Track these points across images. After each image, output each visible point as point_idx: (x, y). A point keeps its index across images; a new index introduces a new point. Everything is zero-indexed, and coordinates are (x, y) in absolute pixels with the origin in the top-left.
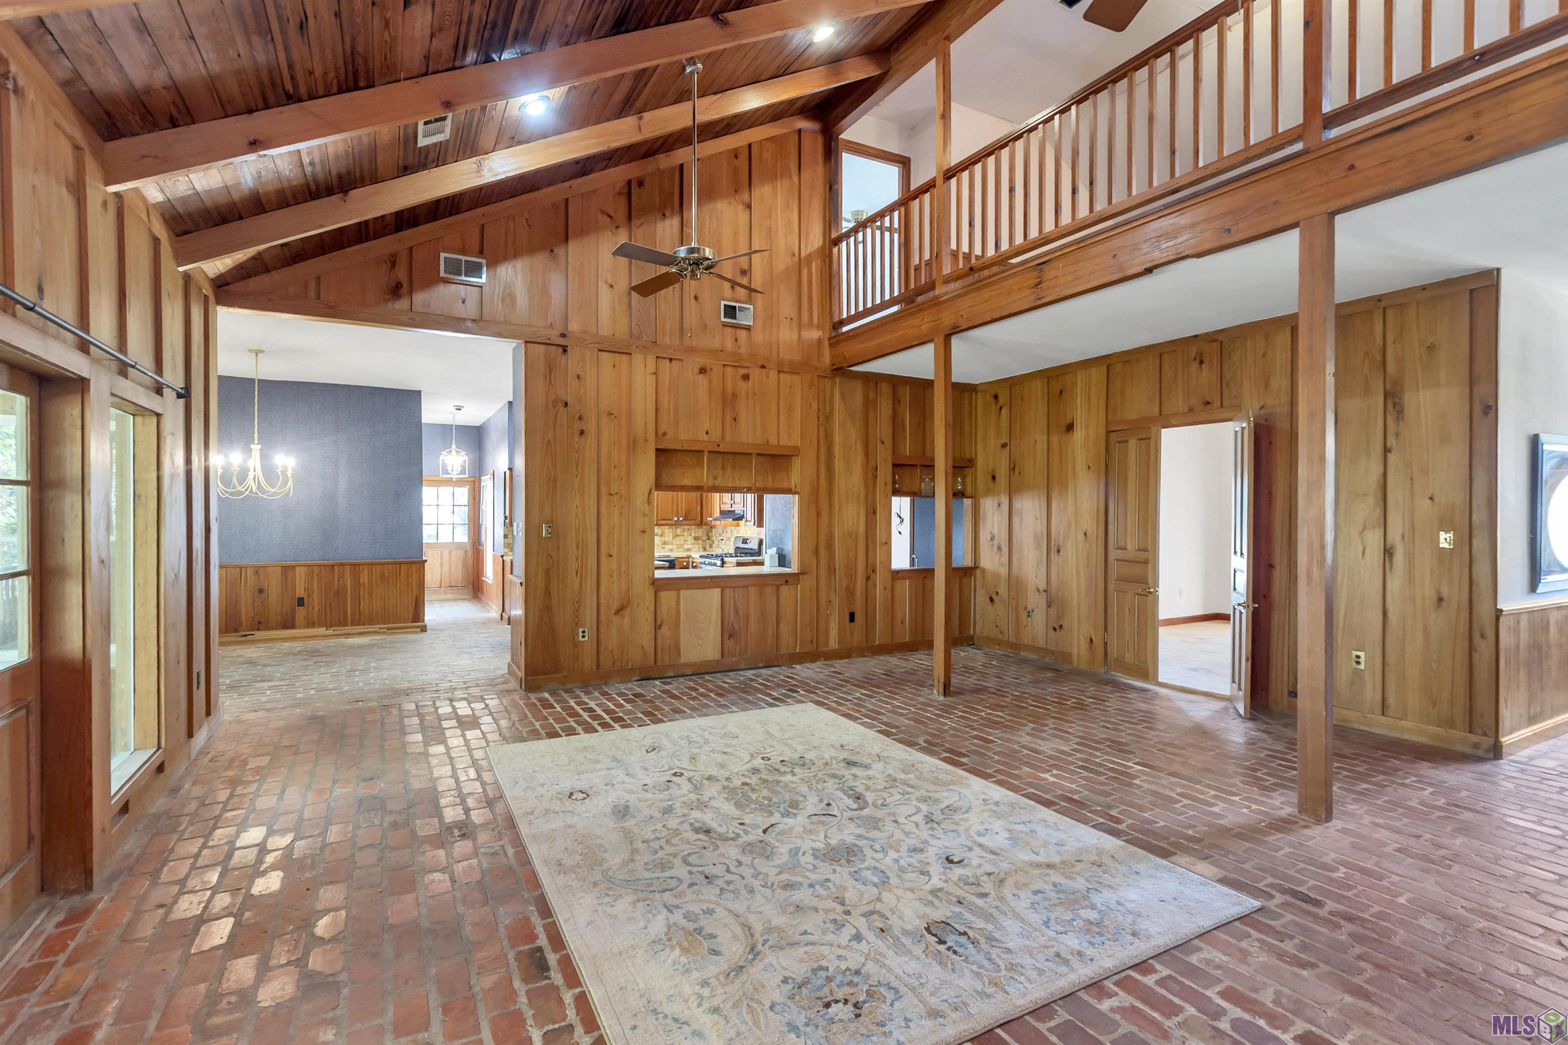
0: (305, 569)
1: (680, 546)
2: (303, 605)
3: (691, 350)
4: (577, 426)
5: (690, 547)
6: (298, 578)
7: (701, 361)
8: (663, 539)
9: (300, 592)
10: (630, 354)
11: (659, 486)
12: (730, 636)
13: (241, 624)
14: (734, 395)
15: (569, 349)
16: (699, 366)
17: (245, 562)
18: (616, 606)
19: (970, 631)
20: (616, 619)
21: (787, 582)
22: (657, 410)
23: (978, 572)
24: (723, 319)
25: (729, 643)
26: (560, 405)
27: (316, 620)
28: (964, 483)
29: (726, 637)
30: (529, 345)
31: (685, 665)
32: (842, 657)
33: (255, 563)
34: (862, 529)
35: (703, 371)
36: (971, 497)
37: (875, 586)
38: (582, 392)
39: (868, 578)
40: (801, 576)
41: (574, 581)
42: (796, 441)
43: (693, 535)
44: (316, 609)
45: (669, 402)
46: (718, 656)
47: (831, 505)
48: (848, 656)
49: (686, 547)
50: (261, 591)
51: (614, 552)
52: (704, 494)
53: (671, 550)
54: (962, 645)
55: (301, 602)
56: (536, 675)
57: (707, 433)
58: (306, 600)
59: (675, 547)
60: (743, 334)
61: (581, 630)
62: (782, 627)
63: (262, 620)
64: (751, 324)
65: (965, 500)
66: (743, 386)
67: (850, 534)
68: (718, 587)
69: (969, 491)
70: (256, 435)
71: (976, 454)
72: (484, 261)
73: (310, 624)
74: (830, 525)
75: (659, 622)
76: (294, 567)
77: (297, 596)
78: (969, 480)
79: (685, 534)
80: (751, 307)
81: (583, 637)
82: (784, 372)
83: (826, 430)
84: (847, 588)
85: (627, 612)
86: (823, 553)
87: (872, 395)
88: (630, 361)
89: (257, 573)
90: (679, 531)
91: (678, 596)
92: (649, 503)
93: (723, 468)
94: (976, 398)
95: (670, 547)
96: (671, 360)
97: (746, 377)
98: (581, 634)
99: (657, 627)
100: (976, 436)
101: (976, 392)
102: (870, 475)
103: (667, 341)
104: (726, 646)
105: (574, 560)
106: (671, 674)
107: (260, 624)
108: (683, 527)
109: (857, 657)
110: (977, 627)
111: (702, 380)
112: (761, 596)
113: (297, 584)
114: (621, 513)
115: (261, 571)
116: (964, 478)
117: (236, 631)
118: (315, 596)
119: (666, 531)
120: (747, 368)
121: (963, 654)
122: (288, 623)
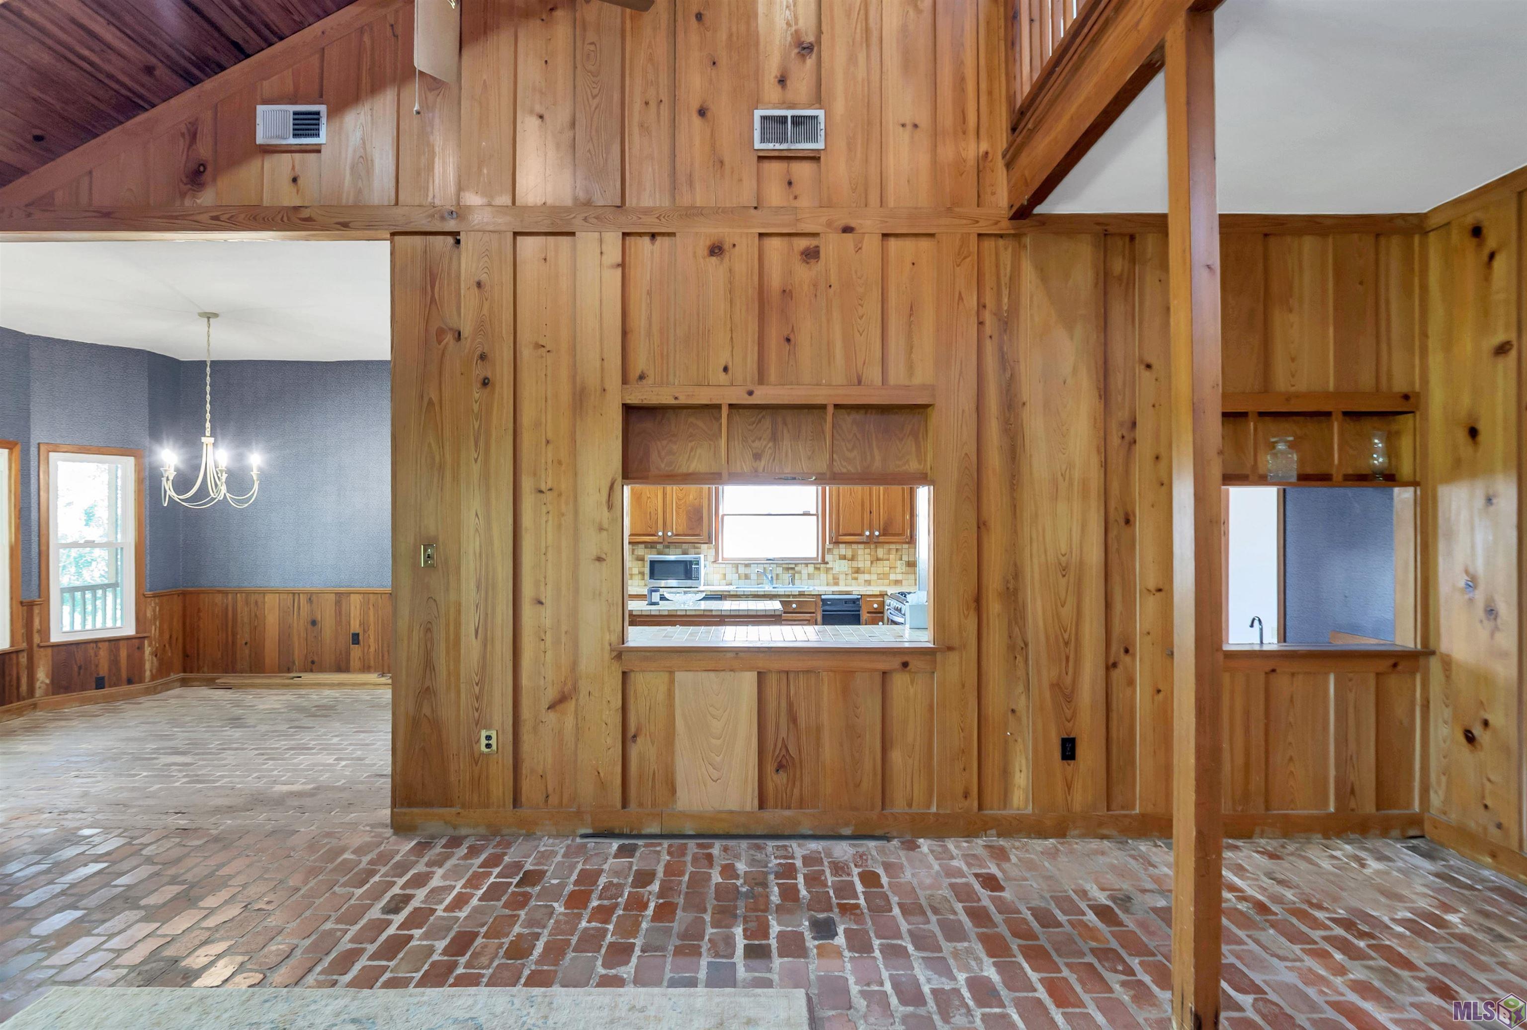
0: (360, 597)
1: (883, 576)
2: (358, 643)
3: (692, 213)
4: (479, 371)
5: (899, 577)
6: (352, 608)
7: (710, 231)
8: (855, 564)
9: (355, 627)
10: (573, 234)
11: (630, 472)
12: (780, 767)
13: (294, 663)
14: (786, 293)
15: (462, 237)
16: (708, 243)
17: (300, 586)
18: (551, 694)
19: (1409, 804)
20: (551, 718)
21: (905, 665)
22: (625, 333)
23: (1434, 664)
24: (758, 145)
25: (777, 780)
26: (449, 338)
27: (372, 663)
28: (1391, 452)
29: (770, 768)
30: (397, 238)
31: (685, 815)
32: (1042, 834)
33: (308, 588)
34: (1094, 555)
35: (716, 250)
36: (1415, 484)
37: (1131, 682)
38: (485, 311)
39: (1109, 667)
40: (939, 657)
41: (471, 647)
42: (924, 374)
43: (905, 558)
44: (372, 649)
45: (650, 318)
46: (750, 803)
47: (1015, 508)
48: (1060, 831)
49: (893, 577)
50: (314, 623)
51: (548, 596)
52: (720, 487)
53: (868, 583)
54: (1385, 833)
55: (356, 639)
56: (410, 805)
57: (726, 369)
58: (361, 637)
59: (874, 577)
60: (802, 170)
61: (484, 733)
62: (896, 756)
63: (316, 659)
64: (820, 145)
65: (1396, 490)
66: (803, 273)
67: (1064, 570)
68: (750, 669)
69: (1406, 469)
70: (208, 425)
71: (1425, 381)
72: (322, 109)
73: (366, 668)
74: (1013, 548)
75: (632, 730)
76: (349, 593)
77: (352, 631)
78: (1406, 444)
79: (892, 557)
80: (821, 113)
81: (488, 746)
82: (896, 235)
83: (1001, 349)
84: (1057, 686)
85: (571, 706)
86: (994, 607)
87: (1118, 265)
88: (574, 249)
89: (310, 600)
90: (881, 552)
91: (672, 681)
92: (610, 507)
93: (774, 438)
94: (1424, 247)
95: (867, 577)
96: (653, 236)
97: (811, 255)
98: (484, 742)
99: (627, 738)
100: (1424, 335)
101: (1425, 233)
102: (1115, 440)
103: (647, 202)
104: (770, 787)
105: (473, 608)
106: (654, 829)
107: (312, 666)
108: (887, 546)
109: (1083, 836)
110: (1433, 798)
111: (713, 267)
112: (846, 692)
113: (352, 615)
114: (560, 526)
115: (314, 598)
116: (1391, 440)
117: (289, 670)
118: (371, 633)
119: (860, 552)
120: (815, 235)
121: (1374, 865)
122: (342, 667)
